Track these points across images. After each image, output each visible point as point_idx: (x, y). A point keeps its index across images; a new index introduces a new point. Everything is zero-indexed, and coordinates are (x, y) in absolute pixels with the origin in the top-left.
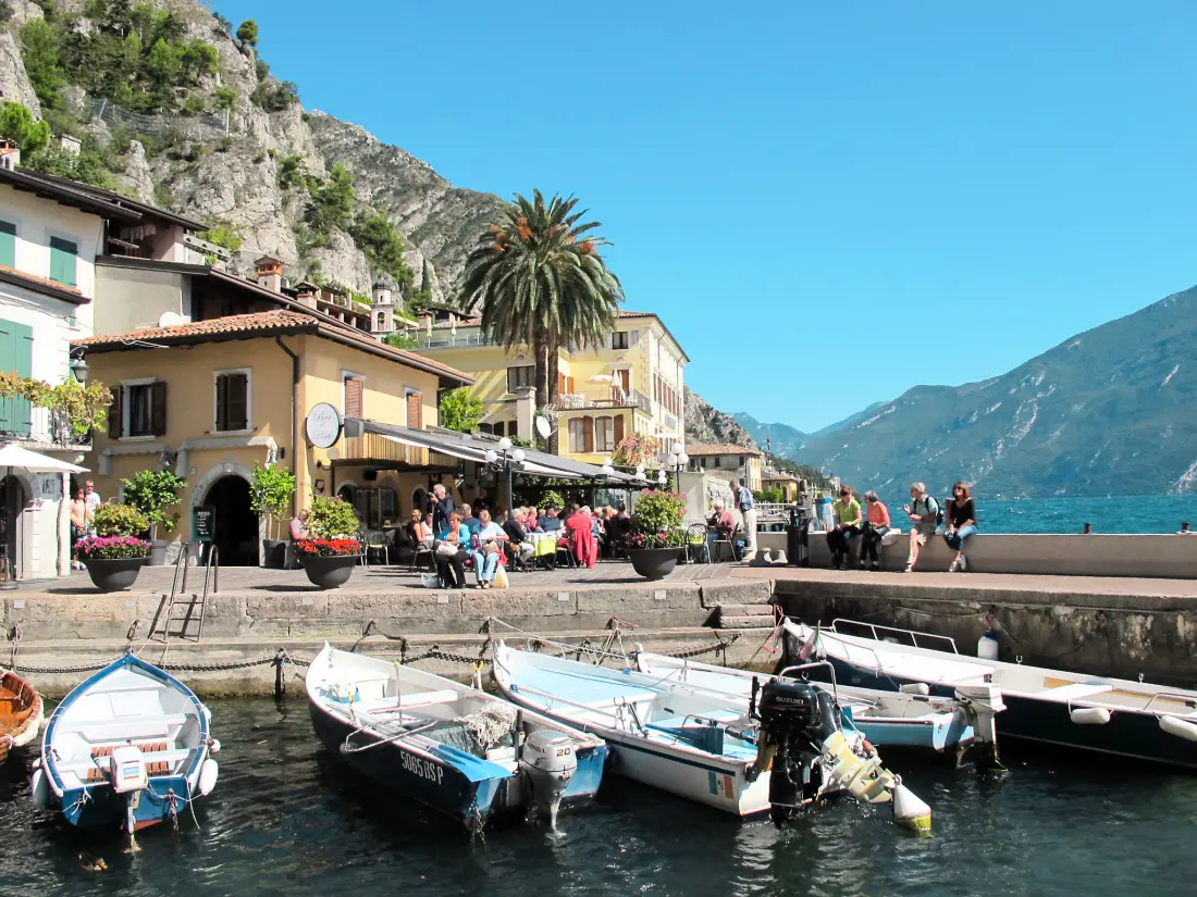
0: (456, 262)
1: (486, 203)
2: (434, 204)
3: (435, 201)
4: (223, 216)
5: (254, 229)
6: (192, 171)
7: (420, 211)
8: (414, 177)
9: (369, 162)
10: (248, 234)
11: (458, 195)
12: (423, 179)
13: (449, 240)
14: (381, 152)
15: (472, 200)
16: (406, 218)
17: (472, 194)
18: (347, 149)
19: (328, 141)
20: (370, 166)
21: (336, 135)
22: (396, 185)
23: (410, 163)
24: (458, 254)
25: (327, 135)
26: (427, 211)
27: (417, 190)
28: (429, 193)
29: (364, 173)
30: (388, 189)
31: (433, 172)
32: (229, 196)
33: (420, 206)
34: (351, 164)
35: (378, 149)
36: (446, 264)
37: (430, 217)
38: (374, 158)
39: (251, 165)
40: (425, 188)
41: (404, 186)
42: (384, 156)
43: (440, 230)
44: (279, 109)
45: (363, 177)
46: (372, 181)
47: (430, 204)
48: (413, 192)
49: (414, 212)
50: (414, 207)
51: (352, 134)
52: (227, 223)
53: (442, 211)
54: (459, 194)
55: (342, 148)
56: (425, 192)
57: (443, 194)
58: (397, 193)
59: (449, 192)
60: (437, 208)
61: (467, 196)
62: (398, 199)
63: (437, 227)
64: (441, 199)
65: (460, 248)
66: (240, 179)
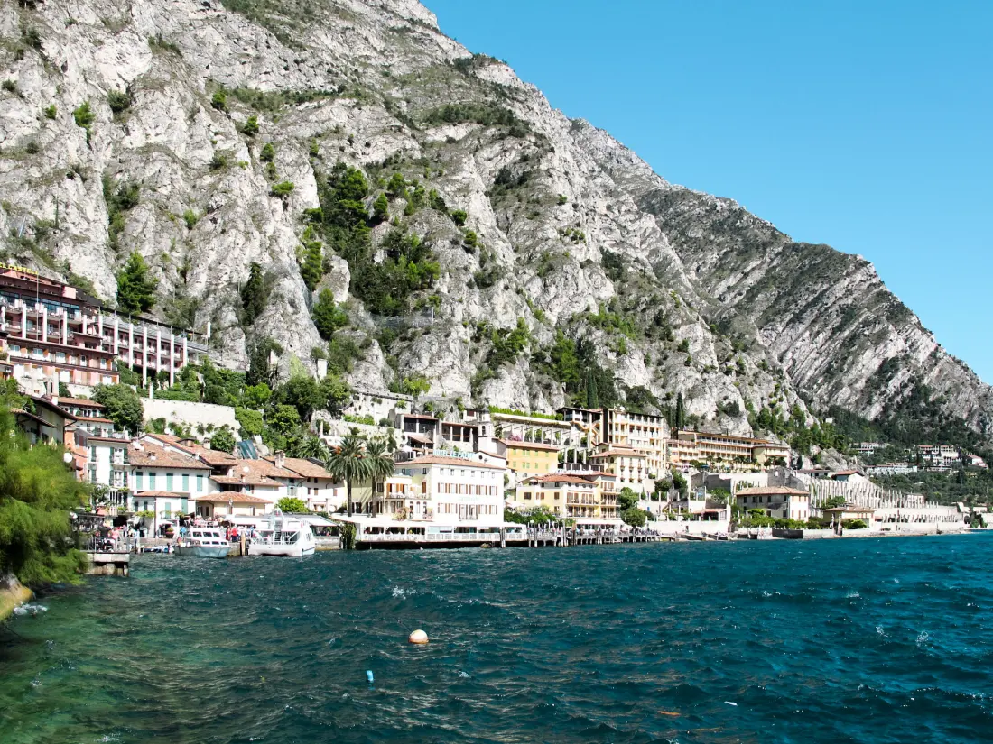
0: (786, 311)
1: (818, 254)
2: (772, 260)
3: (773, 256)
4: (422, 372)
5: (439, 378)
6: (409, 347)
7: (759, 267)
8: (756, 236)
9: (717, 228)
10: (434, 381)
11: (793, 250)
12: (764, 236)
13: (782, 292)
14: (729, 217)
15: (805, 252)
16: (746, 275)
17: (807, 246)
18: (699, 218)
19: (684, 212)
20: (718, 231)
21: (690, 206)
22: (739, 245)
23: (754, 223)
24: (788, 304)
25: (682, 207)
26: (765, 266)
27: (758, 248)
28: (768, 250)
29: (712, 237)
30: (732, 251)
31: (775, 229)
32: (425, 361)
33: (759, 262)
34: (701, 231)
35: (726, 214)
36: (776, 314)
37: (768, 272)
38: (722, 223)
39: (443, 339)
40: (765, 245)
41: (747, 245)
42: (731, 220)
43: (774, 284)
44: (489, 285)
45: (711, 241)
46: (719, 245)
47: (768, 260)
48: (754, 250)
49: (753, 269)
50: (754, 264)
51: (703, 203)
52: (424, 376)
53: (778, 265)
54: (795, 247)
55: (694, 218)
56: (765, 249)
57: (780, 249)
58: (740, 253)
59: (786, 247)
60: (775, 263)
61: (802, 249)
62: (741, 258)
63: (771, 281)
64: (777, 255)
65: (791, 298)
66: (434, 349)
